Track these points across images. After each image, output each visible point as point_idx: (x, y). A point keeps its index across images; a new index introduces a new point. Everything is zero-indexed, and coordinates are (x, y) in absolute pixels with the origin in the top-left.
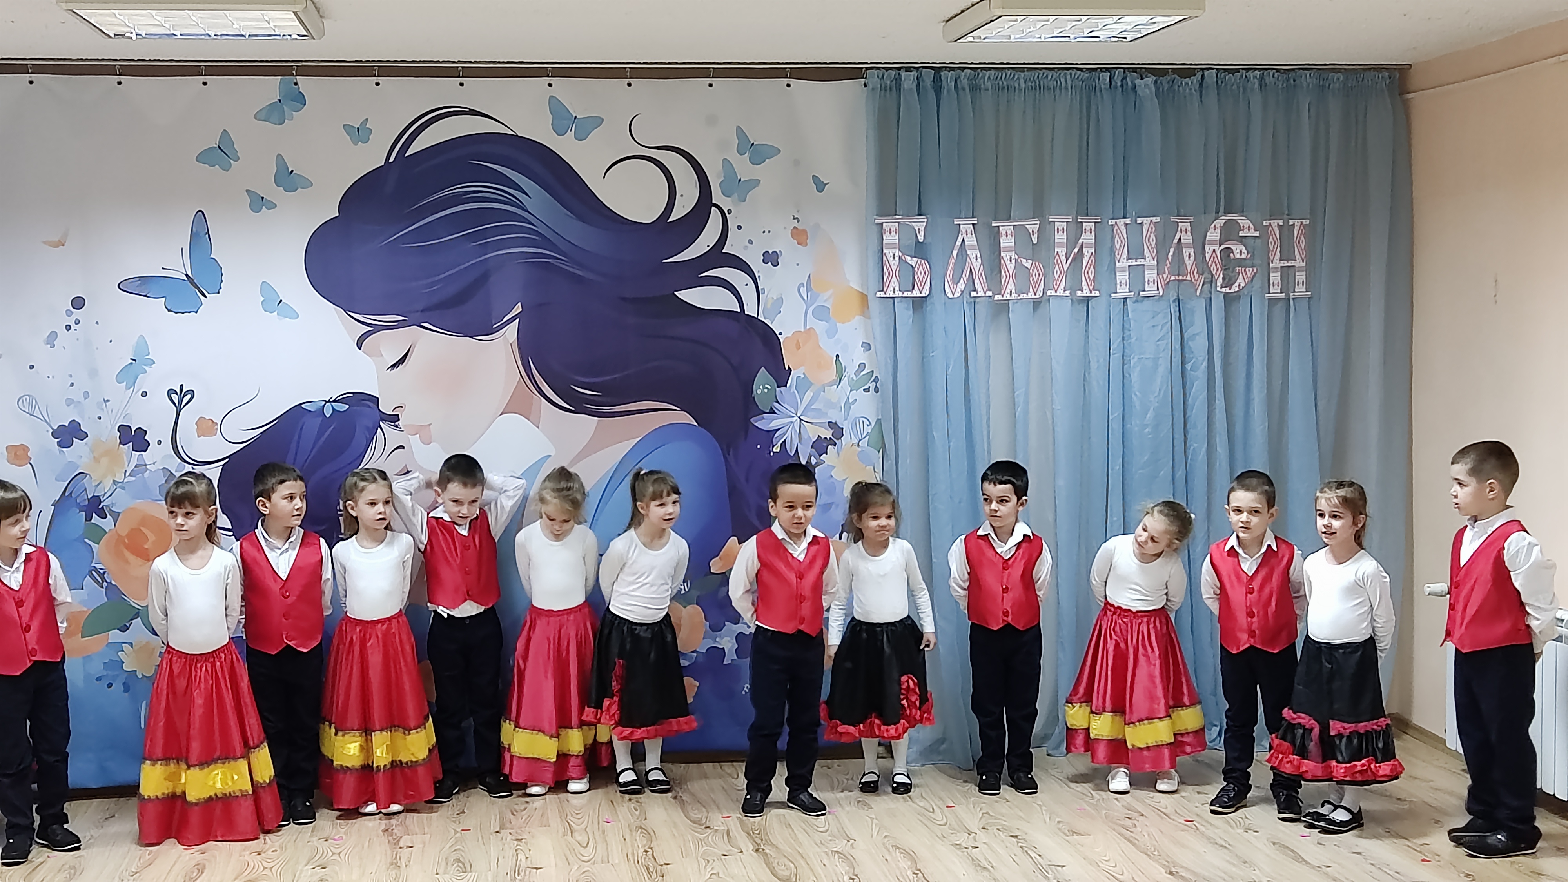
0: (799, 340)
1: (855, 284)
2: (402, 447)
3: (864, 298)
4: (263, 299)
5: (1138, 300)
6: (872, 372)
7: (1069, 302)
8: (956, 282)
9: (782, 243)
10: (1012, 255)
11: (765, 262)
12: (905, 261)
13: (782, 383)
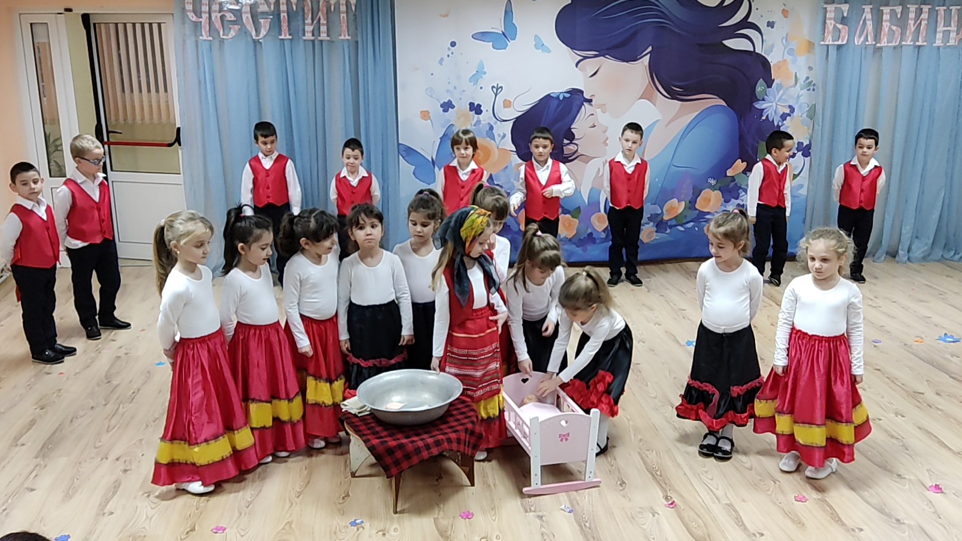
0: (779, 65)
1: (808, 38)
2: (592, 114)
3: (811, 45)
4: (535, 43)
5: (945, 47)
6: (812, 81)
7: (912, 47)
8: (860, 36)
9: (777, 17)
10: (888, 24)
11: (768, 26)
12: (837, 27)
13: (769, 86)
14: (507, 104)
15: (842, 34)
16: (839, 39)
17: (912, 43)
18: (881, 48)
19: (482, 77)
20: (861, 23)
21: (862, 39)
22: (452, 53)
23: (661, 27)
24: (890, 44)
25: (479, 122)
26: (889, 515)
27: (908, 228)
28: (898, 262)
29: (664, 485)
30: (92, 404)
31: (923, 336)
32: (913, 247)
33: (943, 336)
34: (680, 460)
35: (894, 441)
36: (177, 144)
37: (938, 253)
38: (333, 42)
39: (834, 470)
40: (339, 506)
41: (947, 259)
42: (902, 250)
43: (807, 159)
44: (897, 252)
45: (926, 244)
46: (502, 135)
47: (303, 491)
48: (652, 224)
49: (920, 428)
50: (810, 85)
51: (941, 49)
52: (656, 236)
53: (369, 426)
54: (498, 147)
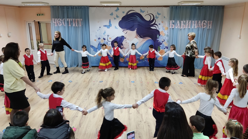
0: (161, 32)
1: (167, 27)
2: (126, 41)
3: (167, 28)
4: (115, 27)
5: (194, 29)
6: (168, 35)
9: (161, 23)
10: (183, 24)
13: (160, 36)
14: (110, 38)
16: (172, 27)
17: (187, 28)
19: (105, 33)
20: (177, 24)
21: (177, 27)
22: (100, 29)
23: (139, 25)
24: (183, 28)
38: (78, 27)
46: (109, 44)
48: (138, 60)
52: (139, 62)
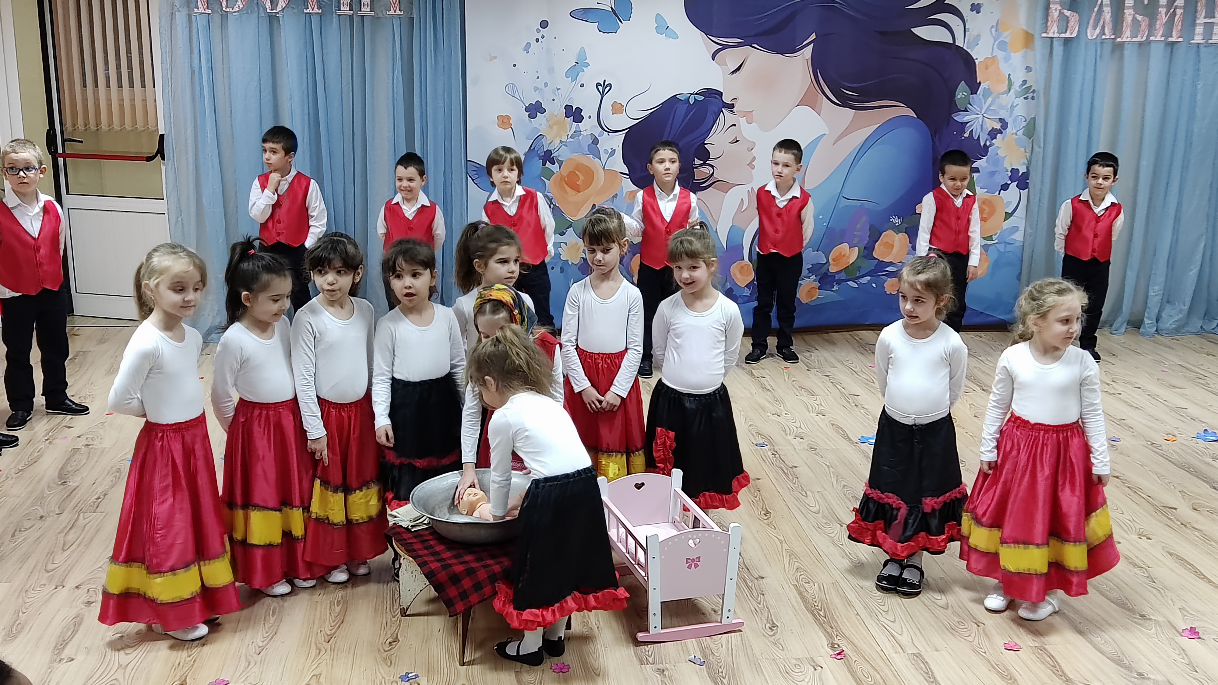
0: (987, 64)
1: (1024, 27)
2: (734, 125)
3: (1030, 36)
4: (656, 25)
5: (1208, 46)
6: (1031, 86)
7: (1163, 44)
8: (1095, 28)
10: (1132, 11)
11: (972, 10)
12: (1063, 13)
13: (974, 91)
14: (618, 108)
15: (1071, 24)
16: (1066, 32)
17: (1163, 39)
18: (1122, 44)
19: (584, 71)
20: (1096, 9)
21: (1098, 31)
22: (543, 37)
23: (828, 9)
24: (1134, 39)
25: (578, 132)
26: (1129, 668)
27: (1156, 288)
28: (1143, 335)
29: (829, 630)
30: (42, 514)
31: (1176, 433)
32: (1164, 315)
33: (1202, 433)
34: (852, 596)
35: (1137, 570)
36: (159, 157)
37: (1197, 323)
38: (378, 18)
39: (1057, 609)
40: (385, 655)
41: (1207, 332)
42: (1148, 318)
43: (1024, 193)
44: (1142, 321)
45: (1181, 311)
46: (610, 151)
47: (335, 633)
48: (813, 277)
49: (1171, 554)
50: (1028, 92)
51: (1201, 46)
52: (818, 295)
53: (426, 544)
54: (604, 167)
